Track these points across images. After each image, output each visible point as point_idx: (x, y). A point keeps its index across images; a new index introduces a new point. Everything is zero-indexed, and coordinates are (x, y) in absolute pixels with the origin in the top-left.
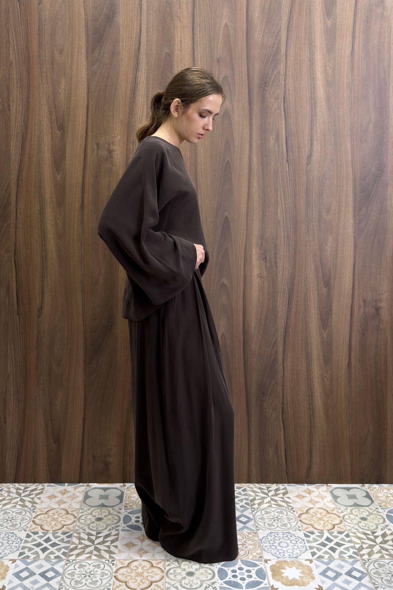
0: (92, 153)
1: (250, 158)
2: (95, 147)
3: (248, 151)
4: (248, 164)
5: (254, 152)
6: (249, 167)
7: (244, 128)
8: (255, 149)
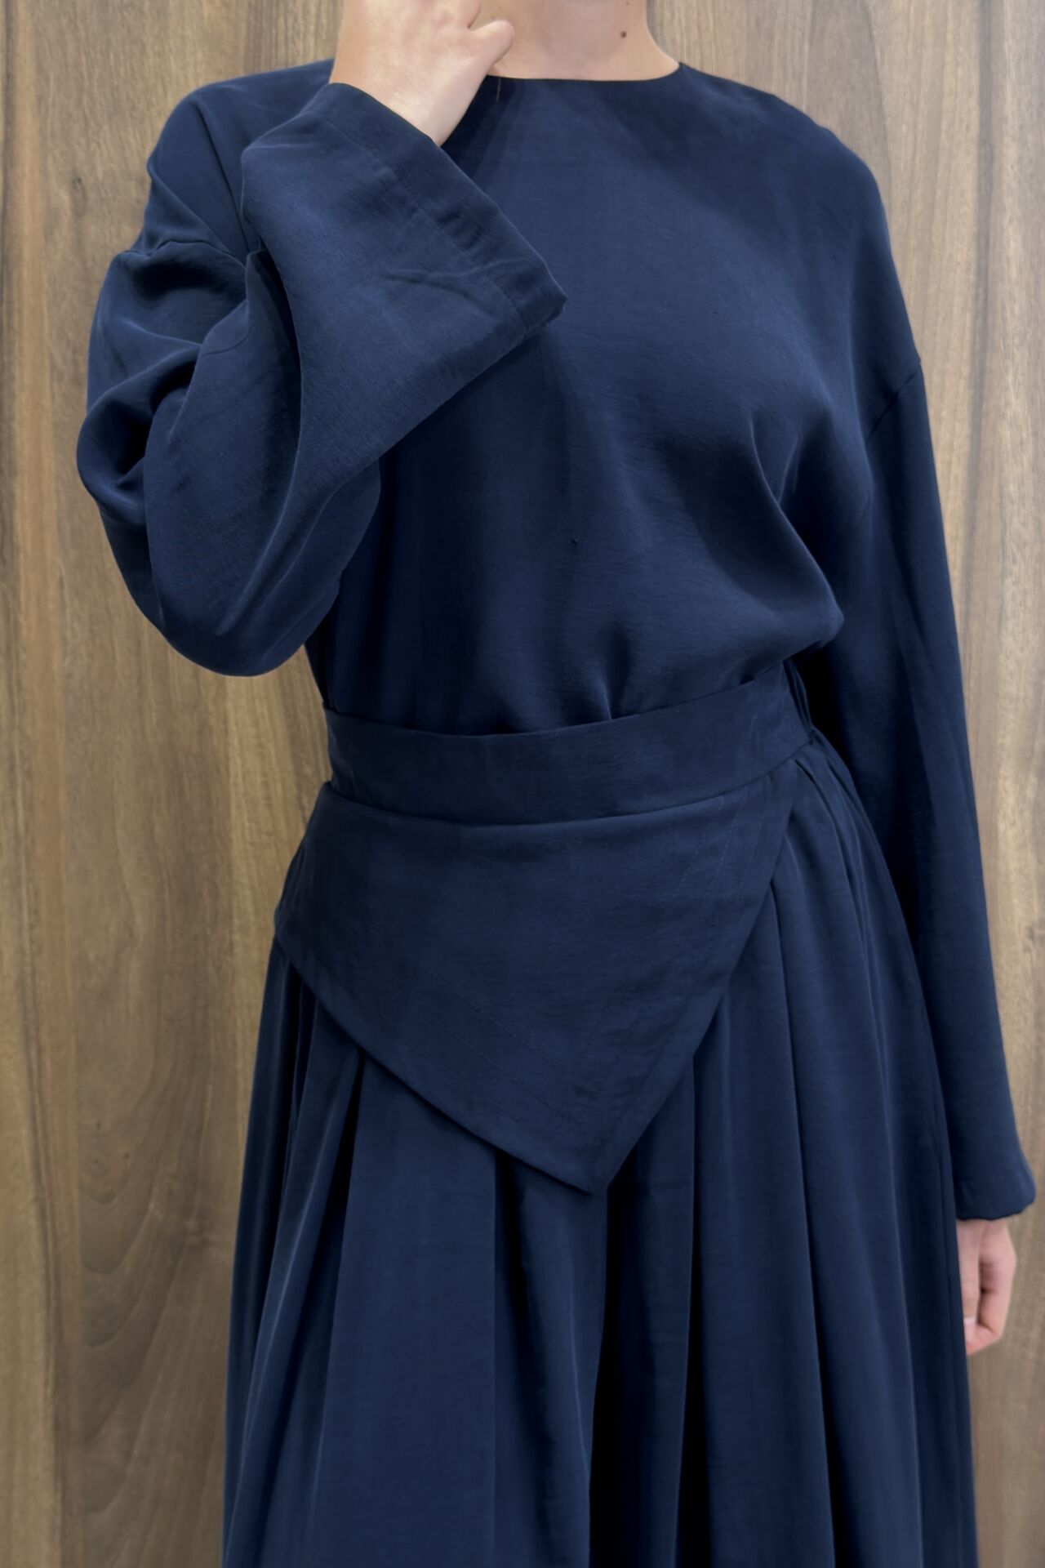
0: (48, 234)
1: (985, 242)
2: (63, 197)
3: (971, 195)
4: (972, 277)
5: (1008, 201)
6: (976, 297)
7: (949, 58)
8: (1014, 185)
